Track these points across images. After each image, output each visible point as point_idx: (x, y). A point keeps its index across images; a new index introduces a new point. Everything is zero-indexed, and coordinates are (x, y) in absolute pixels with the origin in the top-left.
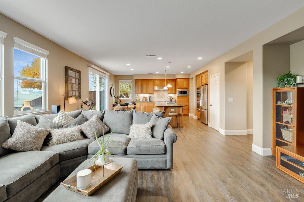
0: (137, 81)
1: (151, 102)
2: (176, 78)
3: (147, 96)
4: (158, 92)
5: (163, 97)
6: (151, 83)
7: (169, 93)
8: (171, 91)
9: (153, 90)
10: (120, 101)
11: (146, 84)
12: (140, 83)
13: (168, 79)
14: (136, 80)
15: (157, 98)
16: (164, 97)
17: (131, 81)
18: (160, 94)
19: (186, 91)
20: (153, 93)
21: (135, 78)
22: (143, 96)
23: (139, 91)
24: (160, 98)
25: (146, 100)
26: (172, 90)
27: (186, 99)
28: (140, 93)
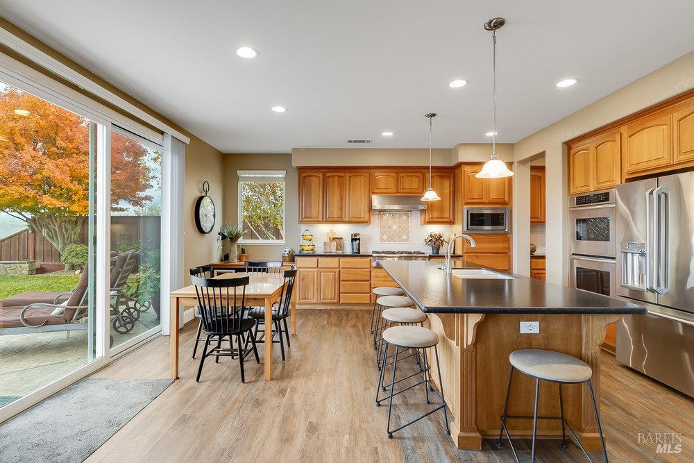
0: (304, 174)
1: (357, 254)
2: (461, 160)
3: (344, 231)
4: (385, 217)
5: (405, 237)
6: (359, 182)
7: (430, 222)
8: (436, 214)
9: (367, 210)
10: (243, 251)
11: (342, 187)
12: (316, 181)
13: (428, 168)
14: (301, 169)
15: (382, 240)
16: (408, 234)
17: (281, 175)
18: (393, 223)
19: (499, 212)
20: (367, 222)
21: (297, 162)
22: (328, 234)
23: (314, 214)
24: (391, 239)
25: (340, 246)
26: (442, 210)
27: (498, 246)
28: (318, 222)
